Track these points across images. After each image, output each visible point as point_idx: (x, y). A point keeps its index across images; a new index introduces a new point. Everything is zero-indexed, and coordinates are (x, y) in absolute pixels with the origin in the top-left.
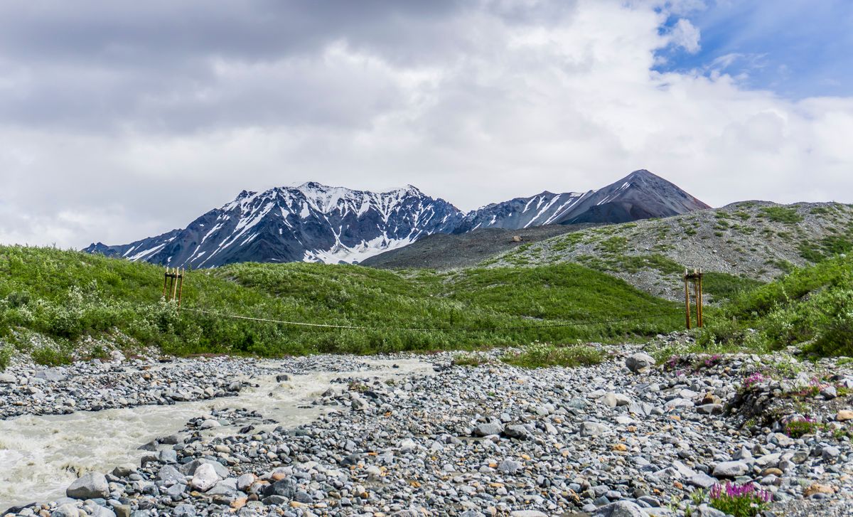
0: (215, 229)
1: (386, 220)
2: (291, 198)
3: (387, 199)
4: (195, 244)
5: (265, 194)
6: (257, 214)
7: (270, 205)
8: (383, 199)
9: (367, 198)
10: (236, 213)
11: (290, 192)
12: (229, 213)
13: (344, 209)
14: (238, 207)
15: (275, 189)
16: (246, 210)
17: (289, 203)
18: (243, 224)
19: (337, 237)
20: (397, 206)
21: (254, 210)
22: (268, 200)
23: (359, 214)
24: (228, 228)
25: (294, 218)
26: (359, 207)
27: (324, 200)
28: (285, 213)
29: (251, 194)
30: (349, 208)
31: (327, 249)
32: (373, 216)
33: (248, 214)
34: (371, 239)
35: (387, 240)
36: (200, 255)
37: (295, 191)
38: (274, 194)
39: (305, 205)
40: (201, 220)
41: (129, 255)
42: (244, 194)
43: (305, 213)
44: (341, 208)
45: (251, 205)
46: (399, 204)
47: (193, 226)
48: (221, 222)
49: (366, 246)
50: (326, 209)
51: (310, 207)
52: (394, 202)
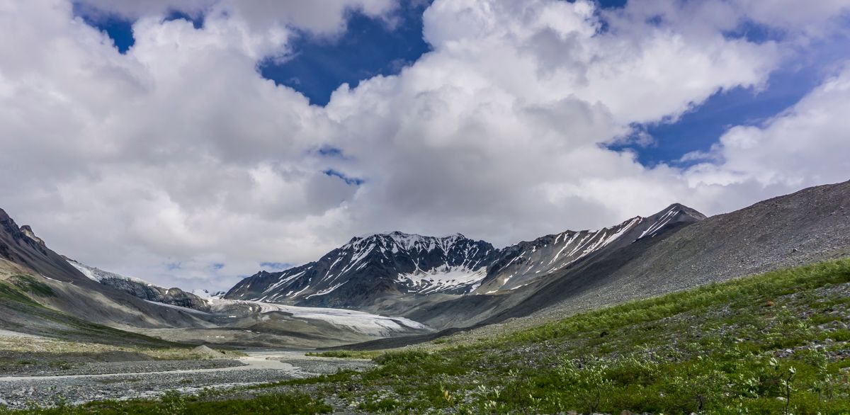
0: (337, 260)
1: (446, 254)
2: (385, 241)
3: (445, 242)
4: (326, 270)
5: (368, 239)
6: (364, 251)
7: (372, 247)
8: (443, 241)
9: (432, 241)
10: (350, 251)
11: (384, 237)
12: (346, 250)
13: (419, 248)
14: (352, 247)
15: (375, 235)
16: (357, 249)
17: (385, 244)
18: (356, 258)
19: (417, 265)
20: (452, 246)
21: (362, 249)
22: (371, 243)
23: (429, 251)
24: (346, 260)
25: (389, 253)
26: (428, 246)
27: (406, 242)
28: (383, 250)
29: (359, 239)
30: (422, 247)
31: (411, 273)
32: (438, 251)
33: (358, 251)
34: (438, 266)
35: (449, 267)
36: (330, 276)
37: (388, 237)
38: (375, 239)
39: (395, 245)
40: (328, 255)
41: (283, 279)
42: (355, 239)
43: (395, 250)
44: (417, 247)
45: (360, 245)
46: (454, 244)
47: (324, 259)
48: (341, 256)
49: (435, 271)
50: (408, 248)
51: (397, 246)
52: (450, 243)
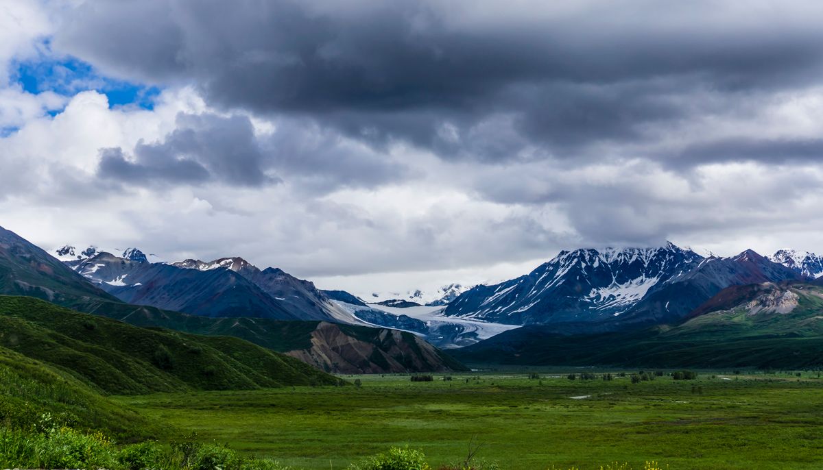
0: (544, 276)
1: (646, 266)
2: (589, 254)
3: (649, 252)
4: (532, 286)
5: (574, 253)
6: (568, 265)
7: (576, 260)
8: (647, 252)
9: (636, 252)
10: (556, 266)
11: (589, 251)
12: (553, 265)
13: (621, 260)
14: (558, 262)
15: (580, 250)
16: (563, 263)
17: (587, 258)
18: (561, 272)
19: (614, 278)
20: (654, 256)
21: (567, 263)
22: (575, 257)
23: (630, 263)
24: (552, 273)
25: (589, 268)
26: (631, 258)
27: (611, 254)
28: (583, 265)
29: (567, 252)
30: (625, 259)
31: (606, 286)
32: (639, 263)
33: (564, 265)
34: (635, 278)
35: (644, 279)
36: (534, 292)
37: (592, 250)
38: (579, 252)
39: (597, 259)
40: (536, 270)
41: (498, 292)
42: (563, 253)
43: (596, 265)
44: (619, 259)
45: (566, 259)
46: (655, 255)
47: (533, 273)
48: (548, 271)
49: (631, 283)
50: (611, 260)
51: (599, 260)
52: (653, 254)
